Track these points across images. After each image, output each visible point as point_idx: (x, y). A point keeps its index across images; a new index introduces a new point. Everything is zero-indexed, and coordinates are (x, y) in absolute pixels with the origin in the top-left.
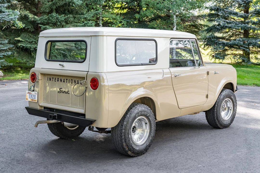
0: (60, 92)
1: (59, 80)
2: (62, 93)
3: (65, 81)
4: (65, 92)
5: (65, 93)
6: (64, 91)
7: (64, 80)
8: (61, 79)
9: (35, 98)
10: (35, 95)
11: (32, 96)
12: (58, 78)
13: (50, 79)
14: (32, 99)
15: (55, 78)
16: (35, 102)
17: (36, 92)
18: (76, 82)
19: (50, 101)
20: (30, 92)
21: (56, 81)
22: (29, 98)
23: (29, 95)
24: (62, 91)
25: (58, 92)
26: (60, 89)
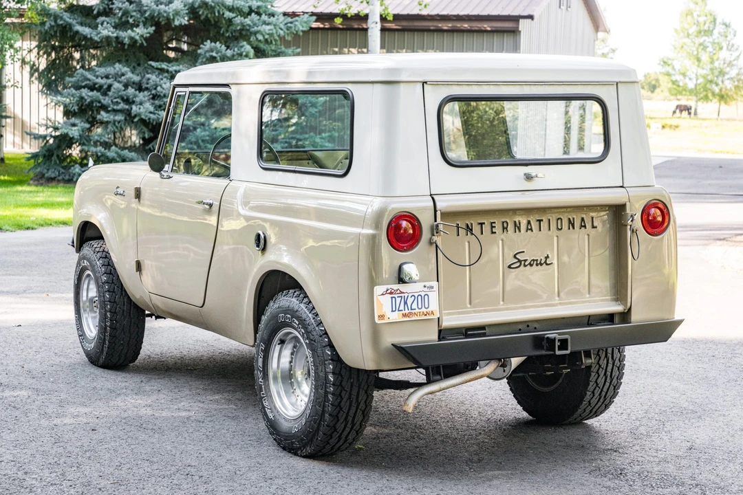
0: (518, 264)
1: (511, 227)
2: (525, 266)
3: (534, 225)
4: (537, 260)
5: (537, 265)
6: (534, 260)
7: (529, 222)
8: (515, 222)
9: (427, 306)
10: (423, 294)
11: (410, 301)
12: (503, 222)
13: (469, 229)
14: (410, 311)
15: (492, 223)
16: (425, 318)
17: (428, 284)
18: (577, 224)
19: (470, 304)
20: (395, 287)
21: (495, 233)
22: (394, 309)
23: (392, 298)
24: (525, 261)
25: (509, 267)
26: (517, 256)
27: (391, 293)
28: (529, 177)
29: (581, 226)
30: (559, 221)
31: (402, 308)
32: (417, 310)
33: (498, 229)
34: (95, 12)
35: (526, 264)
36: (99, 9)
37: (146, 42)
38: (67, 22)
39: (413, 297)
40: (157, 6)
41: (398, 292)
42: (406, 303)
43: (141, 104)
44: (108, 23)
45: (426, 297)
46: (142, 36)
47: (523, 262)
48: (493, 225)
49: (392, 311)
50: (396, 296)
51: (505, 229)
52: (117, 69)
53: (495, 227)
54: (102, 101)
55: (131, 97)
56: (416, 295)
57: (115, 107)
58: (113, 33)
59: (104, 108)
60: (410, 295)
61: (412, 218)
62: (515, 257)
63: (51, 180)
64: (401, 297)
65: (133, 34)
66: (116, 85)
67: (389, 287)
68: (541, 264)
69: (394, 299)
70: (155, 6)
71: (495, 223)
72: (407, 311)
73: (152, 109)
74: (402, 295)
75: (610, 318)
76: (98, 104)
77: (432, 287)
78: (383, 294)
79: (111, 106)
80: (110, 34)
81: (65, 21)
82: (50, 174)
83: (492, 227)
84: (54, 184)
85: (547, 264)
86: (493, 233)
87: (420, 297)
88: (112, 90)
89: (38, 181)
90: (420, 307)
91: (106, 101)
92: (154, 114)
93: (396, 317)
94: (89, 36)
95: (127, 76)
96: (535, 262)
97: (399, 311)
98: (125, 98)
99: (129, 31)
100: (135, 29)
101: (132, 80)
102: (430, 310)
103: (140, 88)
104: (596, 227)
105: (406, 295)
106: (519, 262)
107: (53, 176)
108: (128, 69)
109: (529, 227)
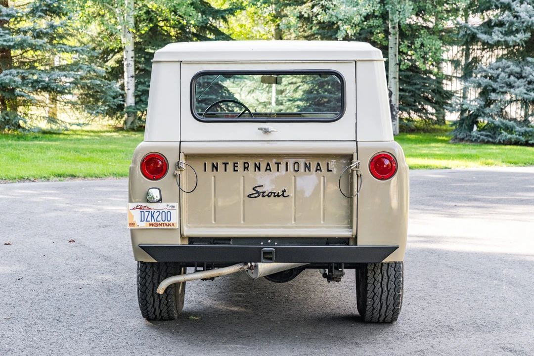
1: (252, 167)
2: (263, 196)
3: (273, 166)
4: (275, 193)
5: (275, 196)
6: (271, 193)
7: (268, 165)
8: (255, 163)
9: (169, 220)
10: (166, 211)
11: (156, 215)
12: (245, 163)
13: (215, 167)
14: (156, 222)
15: (234, 163)
16: (169, 227)
17: (170, 204)
18: (313, 168)
19: (215, 221)
20: (144, 204)
21: (237, 171)
22: (143, 220)
23: (141, 212)
24: (263, 193)
25: (249, 196)
26: (256, 189)
27: (140, 208)
28: (266, 131)
29: (317, 170)
30: (296, 165)
31: (149, 219)
32: (162, 222)
33: (240, 167)
34: (493, 24)
35: (264, 195)
36: (495, 22)
37: (525, 44)
38: (473, 32)
39: (158, 213)
40: (530, 18)
41: (147, 208)
42: (152, 216)
43: (518, 87)
44: (498, 31)
45: (169, 213)
46: (521, 40)
47: (261, 194)
48: (236, 165)
49: (141, 221)
50: (145, 211)
51: (246, 168)
52: (504, 63)
53: (237, 166)
54: (493, 86)
55: (512, 83)
56: (161, 211)
57: (501, 90)
58: (501, 38)
59: (494, 90)
60: (156, 211)
61: (160, 157)
62: (254, 189)
63: (462, 140)
64: (149, 212)
65: (514, 39)
66: (503, 74)
67: (139, 204)
68: (278, 196)
69: (143, 213)
70: (529, 18)
71: (237, 163)
72: (153, 222)
73: (525, 91)
74: (150, 210)
75: (345, 241)
76: (490, 88)
77: (174, 207)
78: (134, 209)
79: (499, 89)
80: (500, 39)
81: (472, 31)
82: (461, 136)
83: (235, 167)
84: (464, 142)
85: (284, 196)
86: (235, 170)
87: (163, 213)
88: (500, 78)
89: (454, 140)
90: (164, 220)
91: (495, 85)
92: (527, 94)
93: (144, 225)
94: (486, 41)
95: (511, 68)
96: (273, 194)
97: (146, 221)
98: (508, 83)
99: (512, 37)
100: (516, 35)
101: (514, 71)
102: (171, 222)
103: (520, 76)
104: (331, 171)
105: (153, 211)
106: (257, 193)
107: (462, 137)
108: (511, 63)
109: (268, 168)
